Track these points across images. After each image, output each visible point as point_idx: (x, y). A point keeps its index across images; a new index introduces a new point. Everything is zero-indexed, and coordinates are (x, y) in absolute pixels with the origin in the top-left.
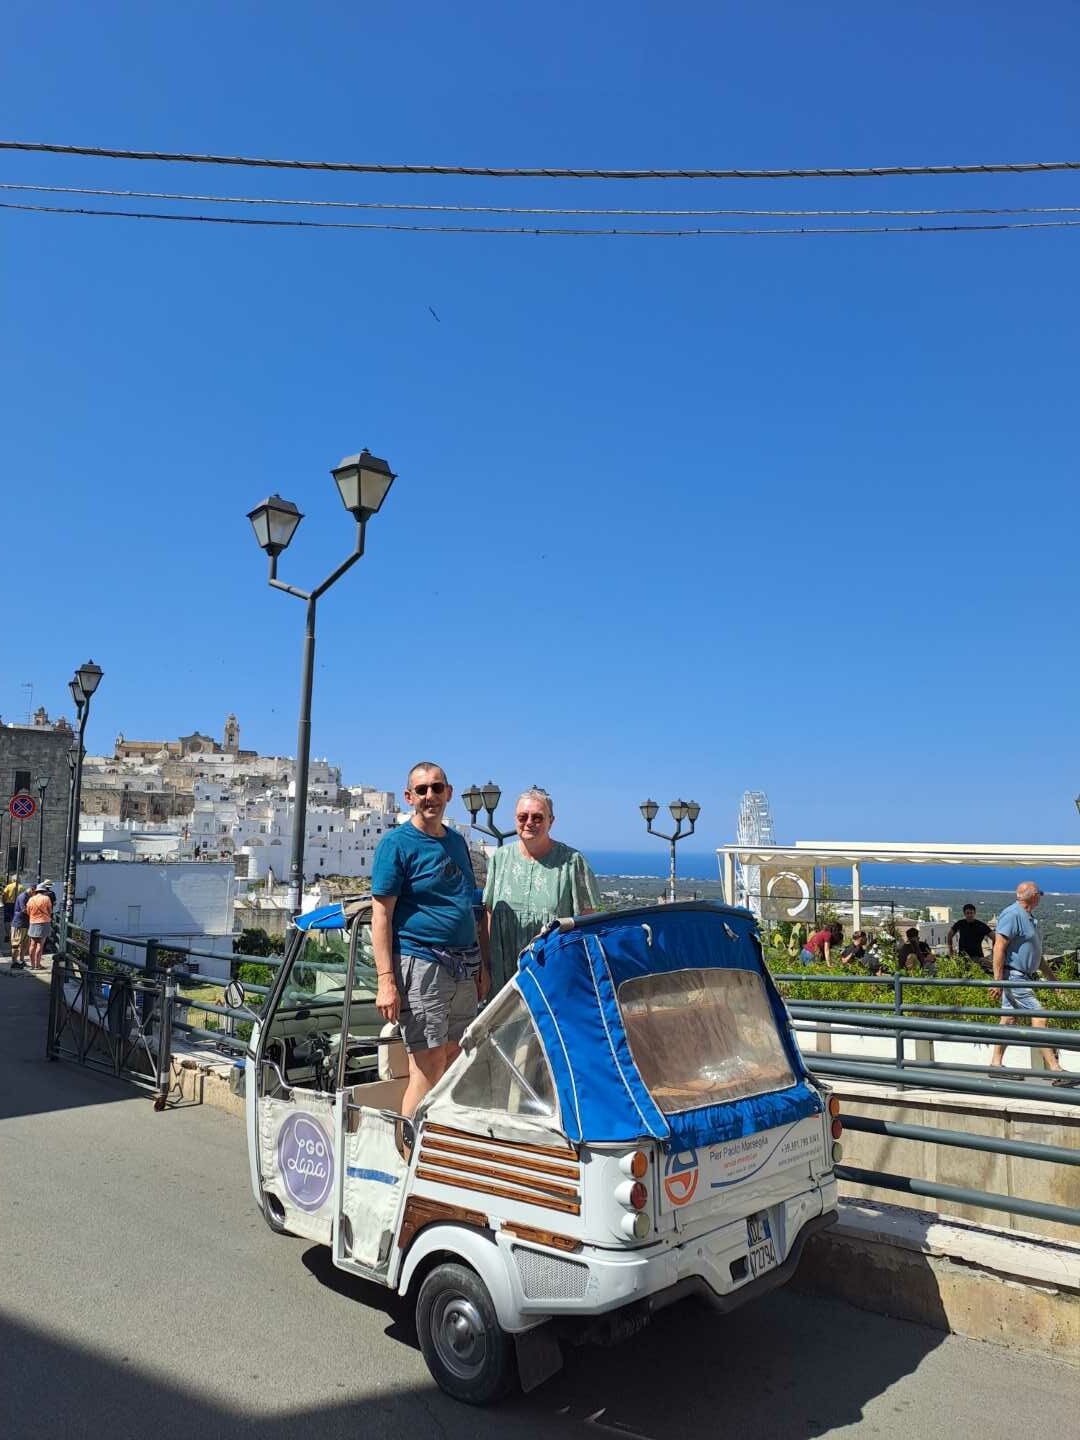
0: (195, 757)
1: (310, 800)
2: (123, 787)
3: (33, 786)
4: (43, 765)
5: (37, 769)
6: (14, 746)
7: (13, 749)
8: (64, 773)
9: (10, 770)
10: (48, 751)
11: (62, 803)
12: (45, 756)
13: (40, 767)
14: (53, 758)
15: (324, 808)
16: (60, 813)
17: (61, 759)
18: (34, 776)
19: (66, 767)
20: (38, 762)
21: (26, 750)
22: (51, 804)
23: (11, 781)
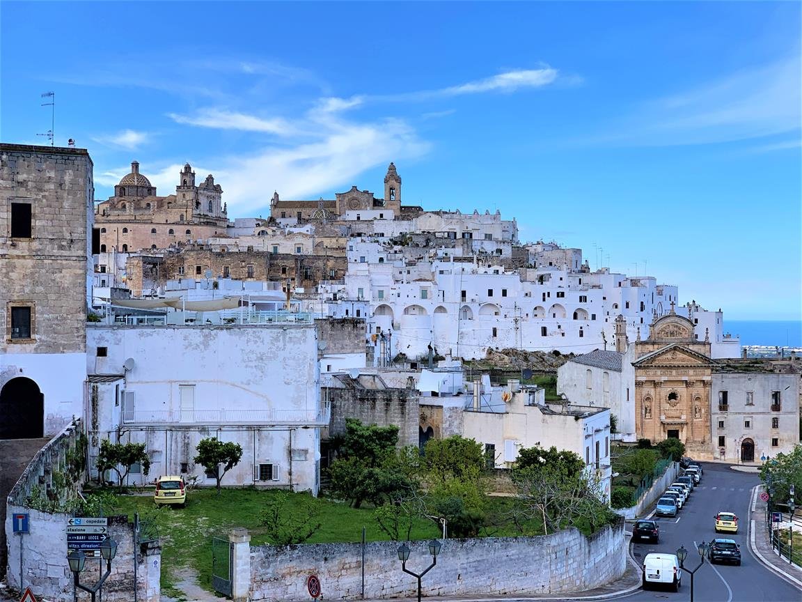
0: (351, 215)
1: (478, 260)
2: (271, 250)
3: (36, 223)
4: (47, 194)
5: (40, 200)
6: (6, 168)
7: (5, 172)
8: (77, 205)
9: (4, 202)
10: (52, 174)
11: (76, 246)
12: (48, 182)
13: (44, 197)
14: (61, 185)
15: (496, 267)
16: (75, 258)
17: (71, 186)
18: (35, 210)
19: (79, 196)
20: (41, 190)
21: (23, 173)
22: (61, 247)
23: (6, 216)
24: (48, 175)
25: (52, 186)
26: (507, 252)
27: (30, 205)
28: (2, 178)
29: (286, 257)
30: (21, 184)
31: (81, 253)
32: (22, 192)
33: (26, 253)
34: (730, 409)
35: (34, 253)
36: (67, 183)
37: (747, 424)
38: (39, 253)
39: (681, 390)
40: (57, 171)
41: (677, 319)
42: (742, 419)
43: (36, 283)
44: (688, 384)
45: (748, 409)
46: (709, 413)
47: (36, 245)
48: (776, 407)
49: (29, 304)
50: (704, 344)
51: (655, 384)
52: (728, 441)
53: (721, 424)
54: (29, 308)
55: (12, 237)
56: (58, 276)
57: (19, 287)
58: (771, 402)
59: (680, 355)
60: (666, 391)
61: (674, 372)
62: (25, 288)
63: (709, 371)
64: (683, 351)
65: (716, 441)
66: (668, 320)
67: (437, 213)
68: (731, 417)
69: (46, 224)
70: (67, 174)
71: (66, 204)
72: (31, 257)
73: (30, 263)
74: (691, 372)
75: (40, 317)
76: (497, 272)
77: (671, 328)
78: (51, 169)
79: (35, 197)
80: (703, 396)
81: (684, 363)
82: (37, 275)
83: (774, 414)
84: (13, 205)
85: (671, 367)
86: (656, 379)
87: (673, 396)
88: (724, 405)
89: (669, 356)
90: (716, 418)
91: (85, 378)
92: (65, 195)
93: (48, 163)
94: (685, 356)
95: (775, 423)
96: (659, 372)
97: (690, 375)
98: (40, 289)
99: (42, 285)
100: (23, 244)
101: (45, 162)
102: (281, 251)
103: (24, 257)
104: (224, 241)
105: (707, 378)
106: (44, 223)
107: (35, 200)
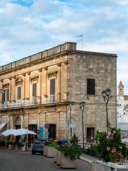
3: (97, 88)
4: (101, 74)
5: (98, 77)
6: (85, 62)
7: (84, 64)
8: (113, 80)
9: (84, 78)
10: (103, 66)
11: (113, 99)
12: (102, 69)
13: (100, 76)
14: (106, 70)
16: (112, 105)
17: (110, 71)
18: (97, 82)
19: (113, 76)
20: (99, 73)
21: (91, 65)
22: (107, 99)
23: (85, 84)
24: (101, 66)
25: (103, 71)
27: (94, 80)
28: (83, 67)
30: (91, 70)
31: (114, 102)
32: (91, 73)
33: (93, 102)
35: (96, 102)
36: (109, 70)
38: (98, 102)
40: (105, 64)
43: (97, 116)
47: (97, 98)
49: (94, 126)
55: (87, 94)
56: (105, 113)
57: (90, 118)
62: (92, 119)
69: (101, 89)
70: (109, 66)
71: (109, 80)
72: (95, 104)
73: (94, 106)
78: (103, 63)
79: (96, 76)
82: (97, 112)
84: (87, 79)
92: (108, 75)
93: (101, 60)
98: (98, 119)
99: (99, 117)
100: (92, 98)
101: (100, 60)
103: (92, 104)
107: (97, 77)
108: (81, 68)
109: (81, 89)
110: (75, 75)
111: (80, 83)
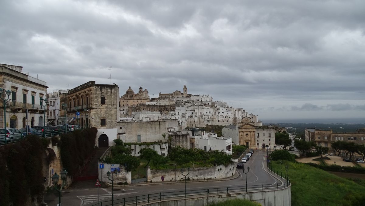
0: (176, 97)
1: (204, 106)
2: (159, 105)
3: (106, 101)
6: (100, 89)
8: (115, 97)
11: (115, 105)
14: (111, 93)
15: (208, 107)
16: (114, 108)
18: (106, 98)
19: (115, 95)
20: (107, 94)
21: (103, 90)
22: (112, 106)
23: (100, 100)
24: (109, 91)
25: (109, 93)
26: (210, 104)
28: (99, 92)
29: (162, 106)
30: (103, 93)
31: (116, 107)
33: (104, 107)
34: (260, 137)
36: (113, 92)
37: (264, 140)
39: (249, 133)
40: (111, 90)
41: (247, 118)
42: (262, 139)
44: (250, 132)
45: (264, 137)
46: (255, 138)
47: (106, 106)
48: (270, 137)
50: (253, 123)
51: (243, 132)
52: (259, 144)
53: (258, 140)
54: (105, 119)
55: (101, 104)
56: (111, 112)
57: (103, 115)
58: (268, 135)
59: (248, 126)
60: (245, 133)
61: (247, 129)
63: (255, 129)
64: (249, 125)
65: (257, 144)
66: (246, 118)
67: (195, 96)
68: (260, 139)
70: (113, 90)
71: (113, 97)
72: (105, 108)
73: (105, 109)
74: (251, 129)
75: (107, 121)
76: (208, 108)
77: (246, 120)
78: (109, 89)
80: (253, 134)
81: (249, 127)
82: (107, 112)
83: (269, 138)
84: (101, 97)
85: (246, 128)
86: (243, 131)
87: (247, 134)
88: (258, 137)
89: (246, 126)
90: (257, 139)
91: (117, 134)
92: (112, 95)
94: (249, 126)
95: (270, 140)
96: (244, 129)
97: (251, 130)
98: (107, 115)
99: (108, 114)
102: (161, 105)
103: (104, 108)
104: (149, 103)
105: (254, 131)
106: (108, 101)
107: (106, 96)
108: (98, 92)
109: (98, 102)
110: (95, 95)
111: (98, 99)
